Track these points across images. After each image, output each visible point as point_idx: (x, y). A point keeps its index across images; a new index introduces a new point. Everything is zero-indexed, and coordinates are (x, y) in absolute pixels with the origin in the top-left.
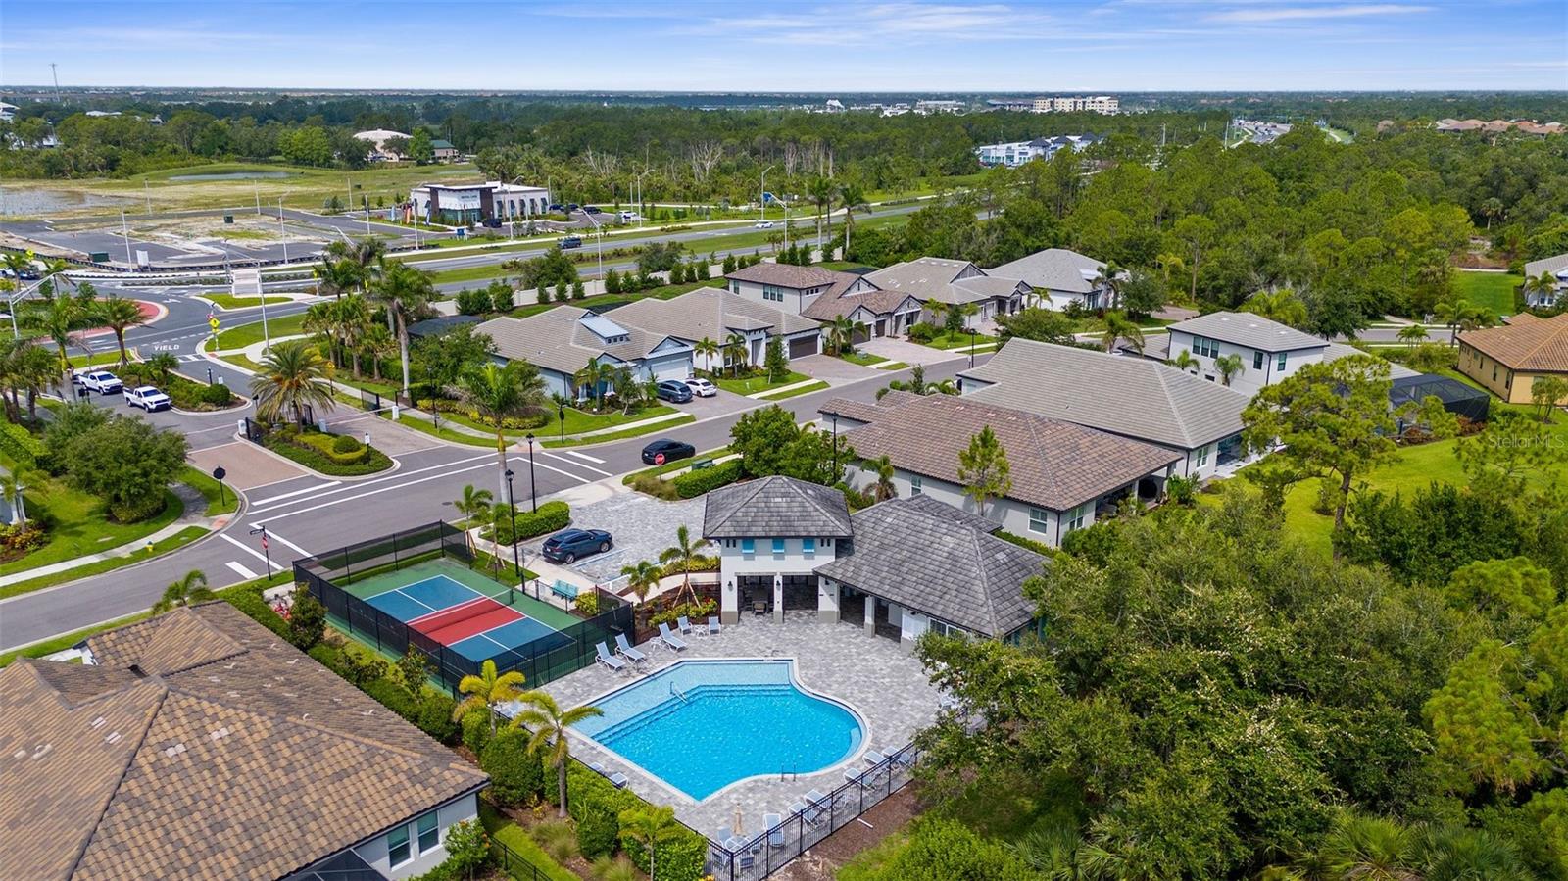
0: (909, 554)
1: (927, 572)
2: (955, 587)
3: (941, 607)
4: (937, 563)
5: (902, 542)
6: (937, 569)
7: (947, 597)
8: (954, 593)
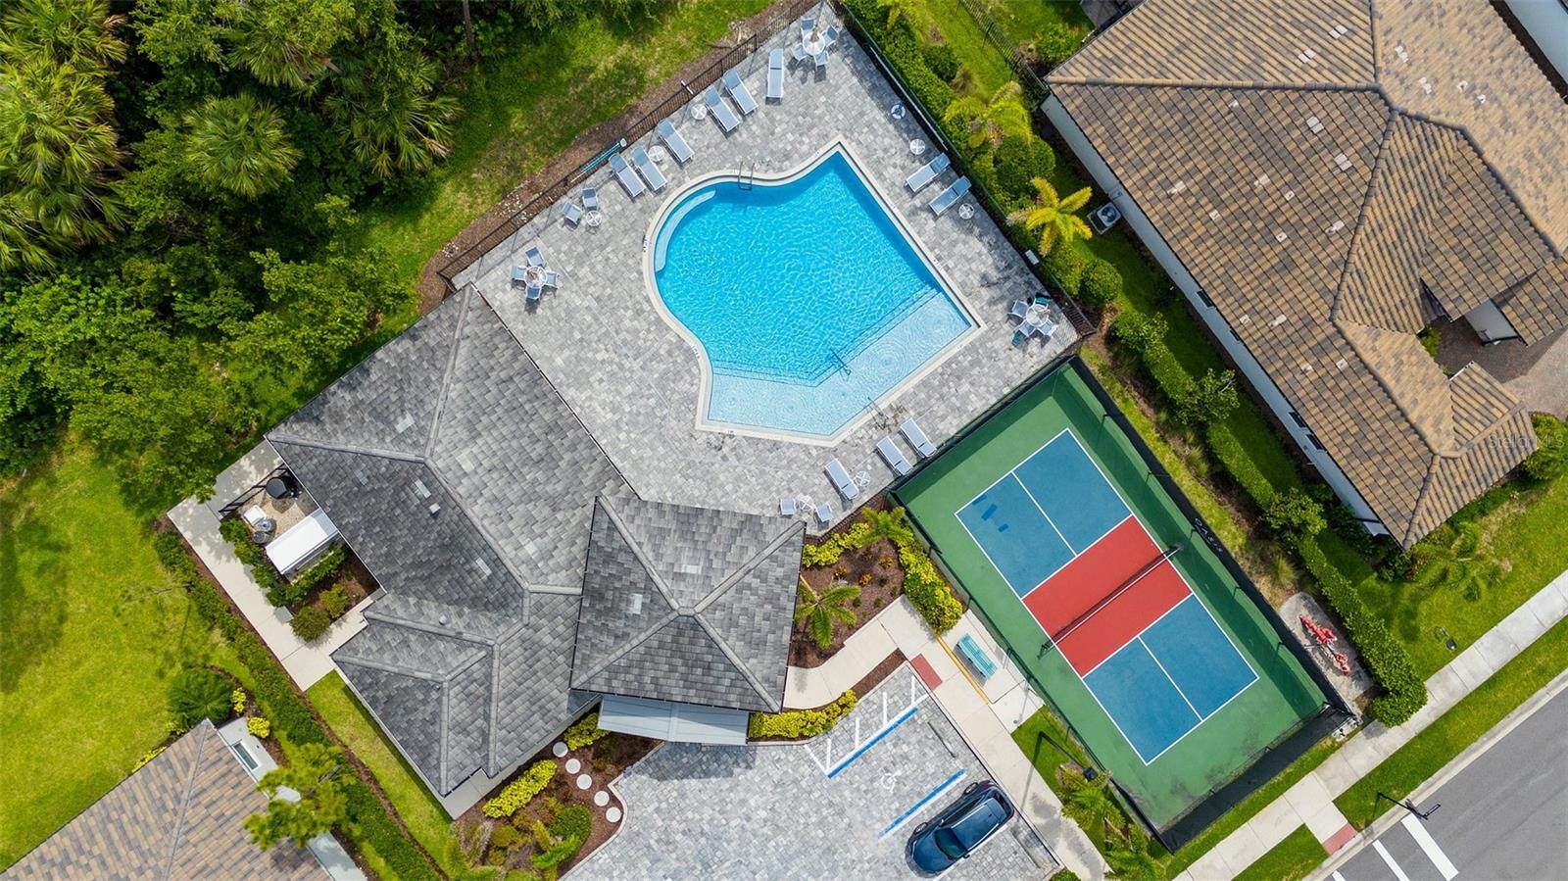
1: (513, 427)
2: (487, 383)
6: (499, 424)
8: (493, 375)
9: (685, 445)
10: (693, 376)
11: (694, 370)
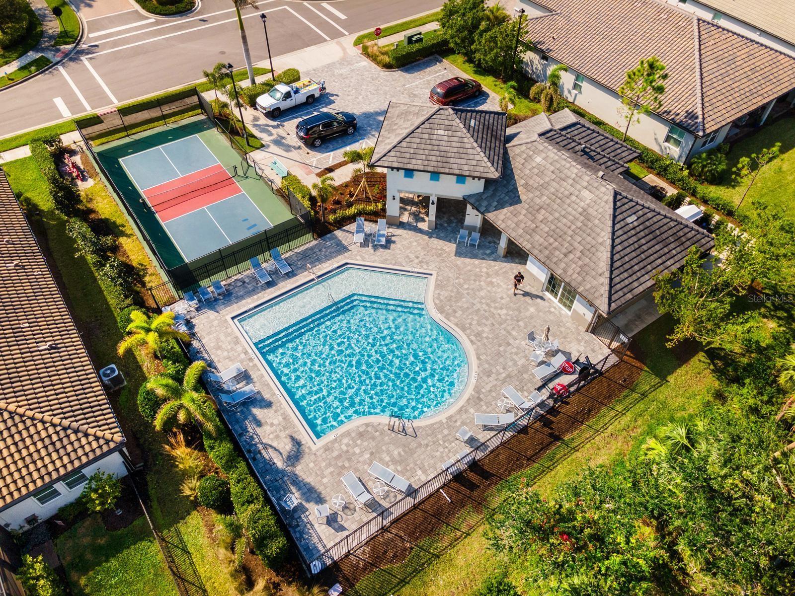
0: (548, 201)
1: (559, 224)
2: (582, 248)
3: (563, 265)
4: (571, 217)
5: (544, 186)
6: (569, 224)
7: (571, 256)
8: (578, 254)
9: (443, 264)
10: (438, 298)
11: (437, 302)
